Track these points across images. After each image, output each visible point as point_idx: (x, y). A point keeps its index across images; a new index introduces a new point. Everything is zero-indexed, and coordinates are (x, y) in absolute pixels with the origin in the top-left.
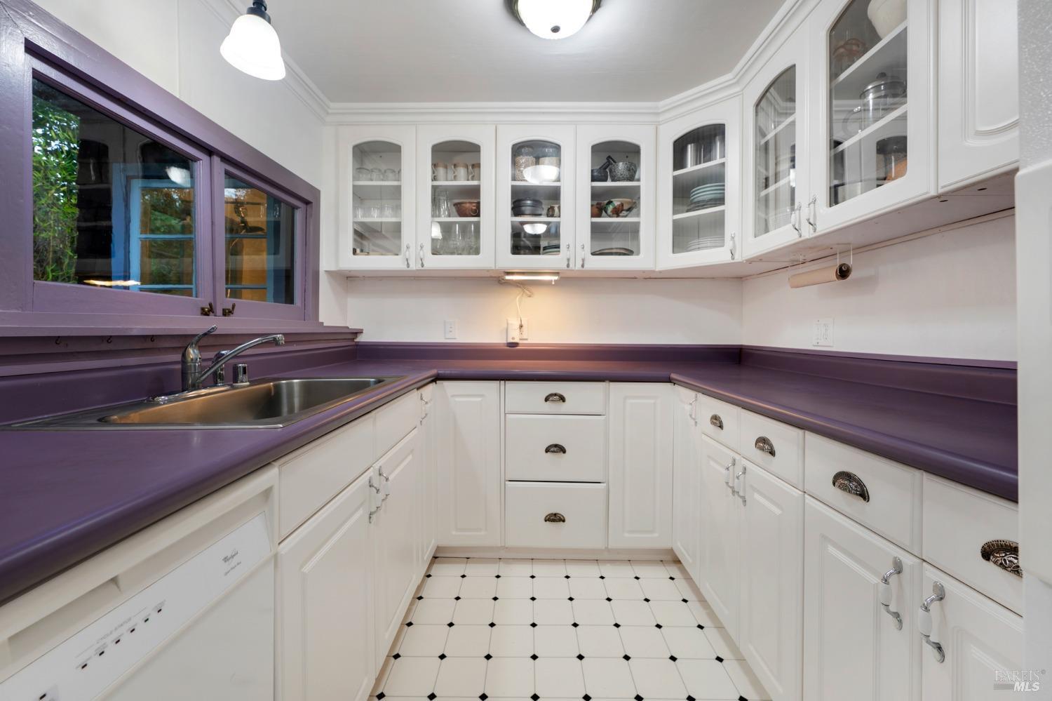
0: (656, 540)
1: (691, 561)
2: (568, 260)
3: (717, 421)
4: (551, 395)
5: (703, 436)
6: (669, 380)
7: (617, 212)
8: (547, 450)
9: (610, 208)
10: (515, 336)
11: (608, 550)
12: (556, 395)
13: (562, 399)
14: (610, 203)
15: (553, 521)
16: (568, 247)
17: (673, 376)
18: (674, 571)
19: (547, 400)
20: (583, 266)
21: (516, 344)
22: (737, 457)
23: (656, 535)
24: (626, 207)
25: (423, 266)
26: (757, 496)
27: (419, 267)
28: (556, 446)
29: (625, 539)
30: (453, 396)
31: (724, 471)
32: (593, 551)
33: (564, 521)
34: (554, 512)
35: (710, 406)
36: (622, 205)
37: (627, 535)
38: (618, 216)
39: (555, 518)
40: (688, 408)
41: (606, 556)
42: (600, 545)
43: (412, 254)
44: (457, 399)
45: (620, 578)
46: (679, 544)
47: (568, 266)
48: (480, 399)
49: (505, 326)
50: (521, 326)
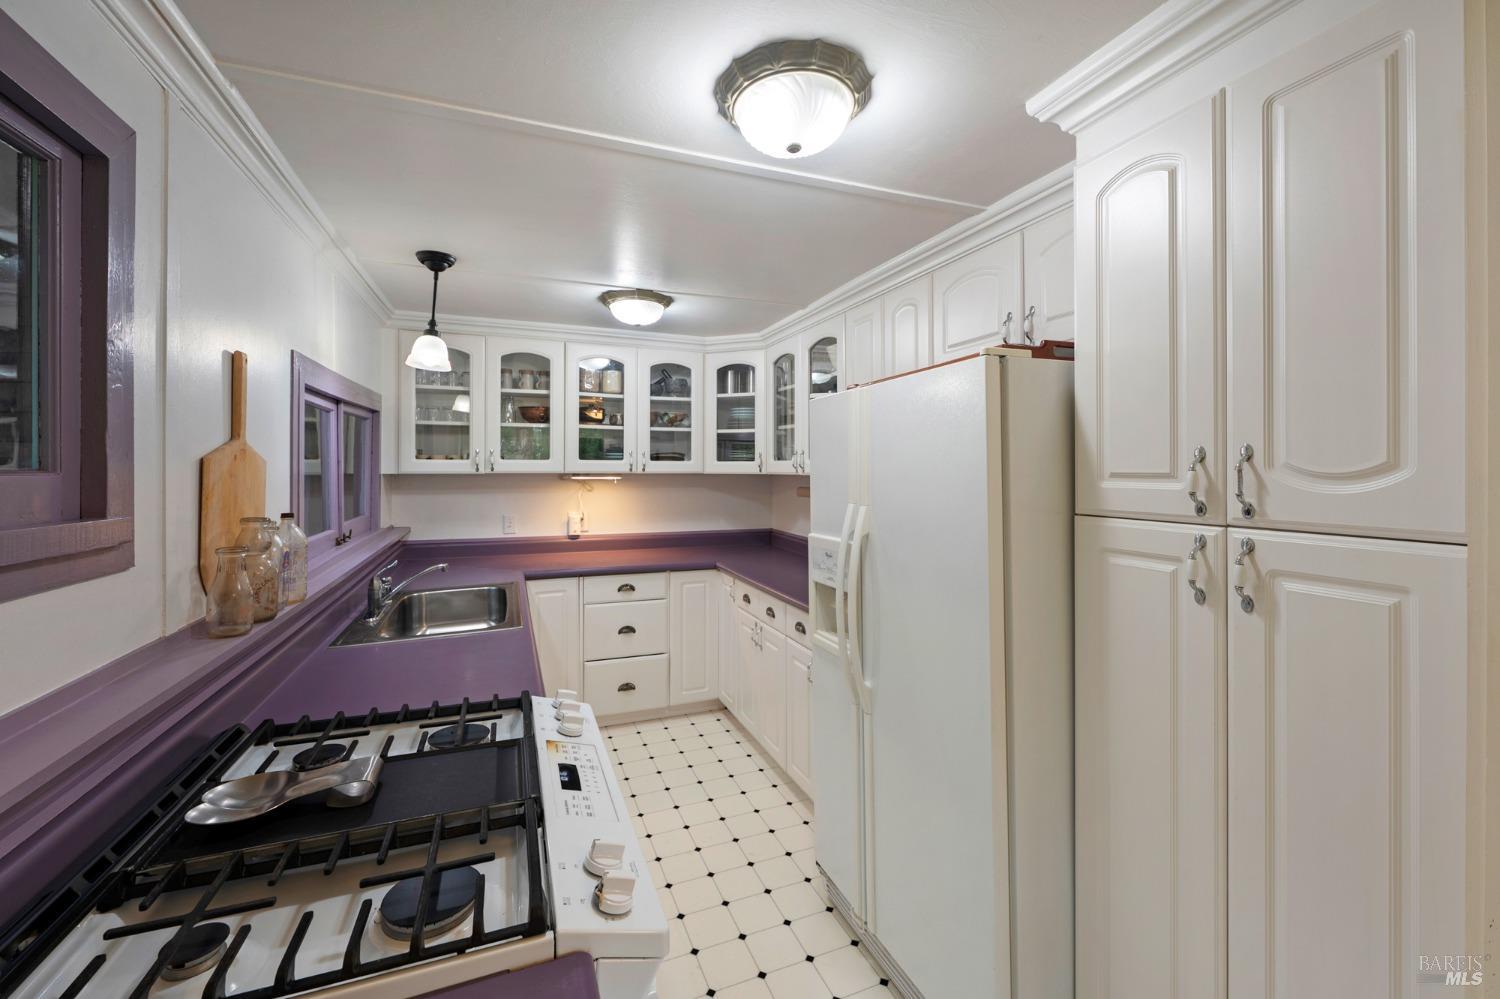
0: (706, 694)
1: (731, 701)
2: (631, 465)
3: (747, 599)
4: (623, 586)
5: (740, 610)
6: (715, 567)
7: (671, 423)
8: (620, 632)
9: (666, 418)
10: (576, 530)
11: (669, 708)
12: (627, 585)
13: (632, 588)
14: (666, 414)
15: (625, 690)
16: (631, 455)
17: (718, 564)
18: (720, 715)
19: (619, 590)
20: (644, 470)
21: (577, 537)
22: (758, 621)
23: (706, 689)
24: (679, 418)
25: (492, 470)
26: (768, 644)
27: (489, 471)
28: (628, 627)
29: (682, 696)
30: (537, 593)
31: (750, 631)
32: (658, 710)
33: (634, 688)
34: (626, 682)
35: (743, 588)
36: (676, 417)
37: (684, 693)
38: (672, 426)
39: (627, 687)
40: (729, 589)
41: (667, 713)
42: (664, 704)
43: (481, 460)
44: (542, 596)
45: (679, 727)
46: (723, 693)
47: (631, 470)
48: (560, 594)
49: (566, 521)
50: (582, 519)
